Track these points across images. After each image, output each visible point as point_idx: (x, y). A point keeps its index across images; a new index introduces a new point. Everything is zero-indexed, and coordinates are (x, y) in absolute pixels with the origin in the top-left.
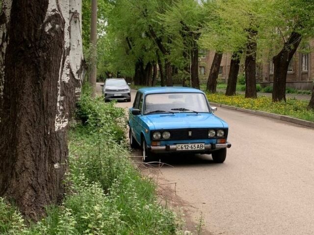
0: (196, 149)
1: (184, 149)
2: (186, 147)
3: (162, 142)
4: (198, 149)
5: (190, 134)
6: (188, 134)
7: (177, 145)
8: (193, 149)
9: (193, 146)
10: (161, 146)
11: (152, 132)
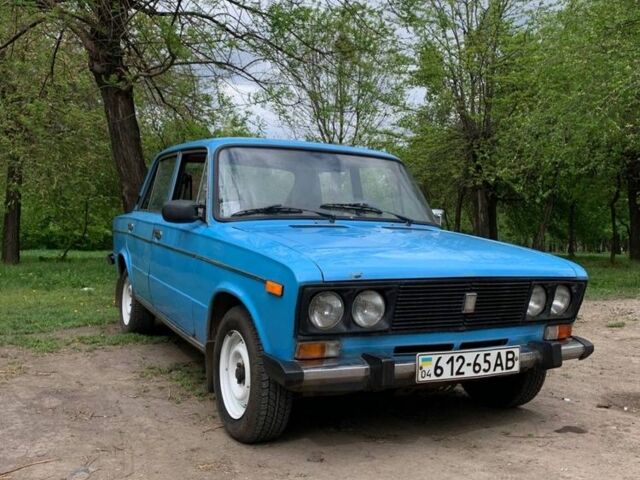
0: (491, 372)
1: (447, 375)
2: (457, 366)
3: (349, 344)
4: (499, 370)
5: (470, 303)
6: (461, 300)
7: (420, 357)
8: (482, 373)
9: (480, 360)
10: (340, 359)
11: (310, 294)
